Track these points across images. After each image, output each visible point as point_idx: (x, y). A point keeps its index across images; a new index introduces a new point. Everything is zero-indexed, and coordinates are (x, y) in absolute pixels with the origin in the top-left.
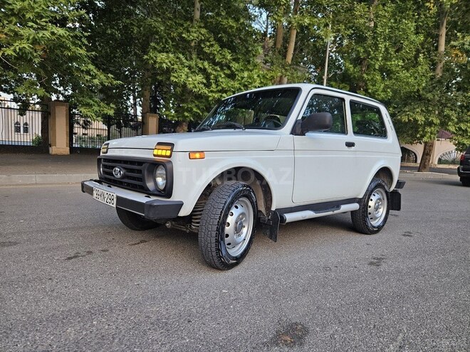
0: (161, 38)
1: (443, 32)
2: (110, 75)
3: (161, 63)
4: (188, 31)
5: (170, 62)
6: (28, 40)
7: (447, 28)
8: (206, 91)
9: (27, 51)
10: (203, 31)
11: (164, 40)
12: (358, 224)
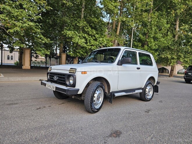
0: (68, 25)
1: (178, 23)
2: (48, 39)
3: (69, 35)
4: (79, 23)
5: (72, 34)
6: (19, 27)
7: (179, 22)
8: (85, 45)
9: (19, 31)
10: (85, 22)
11: (70, 26)
12: (142, 97)
